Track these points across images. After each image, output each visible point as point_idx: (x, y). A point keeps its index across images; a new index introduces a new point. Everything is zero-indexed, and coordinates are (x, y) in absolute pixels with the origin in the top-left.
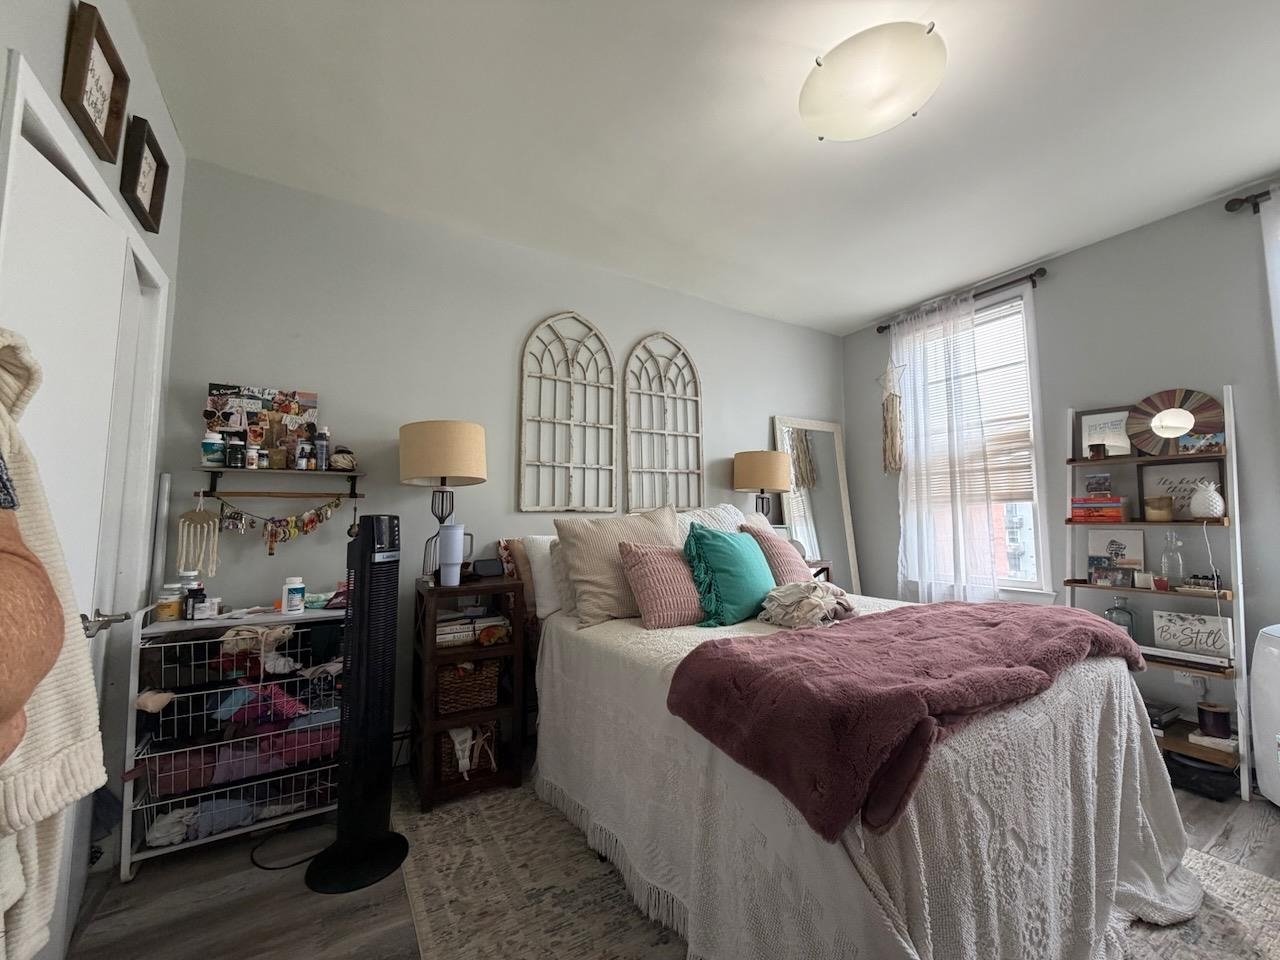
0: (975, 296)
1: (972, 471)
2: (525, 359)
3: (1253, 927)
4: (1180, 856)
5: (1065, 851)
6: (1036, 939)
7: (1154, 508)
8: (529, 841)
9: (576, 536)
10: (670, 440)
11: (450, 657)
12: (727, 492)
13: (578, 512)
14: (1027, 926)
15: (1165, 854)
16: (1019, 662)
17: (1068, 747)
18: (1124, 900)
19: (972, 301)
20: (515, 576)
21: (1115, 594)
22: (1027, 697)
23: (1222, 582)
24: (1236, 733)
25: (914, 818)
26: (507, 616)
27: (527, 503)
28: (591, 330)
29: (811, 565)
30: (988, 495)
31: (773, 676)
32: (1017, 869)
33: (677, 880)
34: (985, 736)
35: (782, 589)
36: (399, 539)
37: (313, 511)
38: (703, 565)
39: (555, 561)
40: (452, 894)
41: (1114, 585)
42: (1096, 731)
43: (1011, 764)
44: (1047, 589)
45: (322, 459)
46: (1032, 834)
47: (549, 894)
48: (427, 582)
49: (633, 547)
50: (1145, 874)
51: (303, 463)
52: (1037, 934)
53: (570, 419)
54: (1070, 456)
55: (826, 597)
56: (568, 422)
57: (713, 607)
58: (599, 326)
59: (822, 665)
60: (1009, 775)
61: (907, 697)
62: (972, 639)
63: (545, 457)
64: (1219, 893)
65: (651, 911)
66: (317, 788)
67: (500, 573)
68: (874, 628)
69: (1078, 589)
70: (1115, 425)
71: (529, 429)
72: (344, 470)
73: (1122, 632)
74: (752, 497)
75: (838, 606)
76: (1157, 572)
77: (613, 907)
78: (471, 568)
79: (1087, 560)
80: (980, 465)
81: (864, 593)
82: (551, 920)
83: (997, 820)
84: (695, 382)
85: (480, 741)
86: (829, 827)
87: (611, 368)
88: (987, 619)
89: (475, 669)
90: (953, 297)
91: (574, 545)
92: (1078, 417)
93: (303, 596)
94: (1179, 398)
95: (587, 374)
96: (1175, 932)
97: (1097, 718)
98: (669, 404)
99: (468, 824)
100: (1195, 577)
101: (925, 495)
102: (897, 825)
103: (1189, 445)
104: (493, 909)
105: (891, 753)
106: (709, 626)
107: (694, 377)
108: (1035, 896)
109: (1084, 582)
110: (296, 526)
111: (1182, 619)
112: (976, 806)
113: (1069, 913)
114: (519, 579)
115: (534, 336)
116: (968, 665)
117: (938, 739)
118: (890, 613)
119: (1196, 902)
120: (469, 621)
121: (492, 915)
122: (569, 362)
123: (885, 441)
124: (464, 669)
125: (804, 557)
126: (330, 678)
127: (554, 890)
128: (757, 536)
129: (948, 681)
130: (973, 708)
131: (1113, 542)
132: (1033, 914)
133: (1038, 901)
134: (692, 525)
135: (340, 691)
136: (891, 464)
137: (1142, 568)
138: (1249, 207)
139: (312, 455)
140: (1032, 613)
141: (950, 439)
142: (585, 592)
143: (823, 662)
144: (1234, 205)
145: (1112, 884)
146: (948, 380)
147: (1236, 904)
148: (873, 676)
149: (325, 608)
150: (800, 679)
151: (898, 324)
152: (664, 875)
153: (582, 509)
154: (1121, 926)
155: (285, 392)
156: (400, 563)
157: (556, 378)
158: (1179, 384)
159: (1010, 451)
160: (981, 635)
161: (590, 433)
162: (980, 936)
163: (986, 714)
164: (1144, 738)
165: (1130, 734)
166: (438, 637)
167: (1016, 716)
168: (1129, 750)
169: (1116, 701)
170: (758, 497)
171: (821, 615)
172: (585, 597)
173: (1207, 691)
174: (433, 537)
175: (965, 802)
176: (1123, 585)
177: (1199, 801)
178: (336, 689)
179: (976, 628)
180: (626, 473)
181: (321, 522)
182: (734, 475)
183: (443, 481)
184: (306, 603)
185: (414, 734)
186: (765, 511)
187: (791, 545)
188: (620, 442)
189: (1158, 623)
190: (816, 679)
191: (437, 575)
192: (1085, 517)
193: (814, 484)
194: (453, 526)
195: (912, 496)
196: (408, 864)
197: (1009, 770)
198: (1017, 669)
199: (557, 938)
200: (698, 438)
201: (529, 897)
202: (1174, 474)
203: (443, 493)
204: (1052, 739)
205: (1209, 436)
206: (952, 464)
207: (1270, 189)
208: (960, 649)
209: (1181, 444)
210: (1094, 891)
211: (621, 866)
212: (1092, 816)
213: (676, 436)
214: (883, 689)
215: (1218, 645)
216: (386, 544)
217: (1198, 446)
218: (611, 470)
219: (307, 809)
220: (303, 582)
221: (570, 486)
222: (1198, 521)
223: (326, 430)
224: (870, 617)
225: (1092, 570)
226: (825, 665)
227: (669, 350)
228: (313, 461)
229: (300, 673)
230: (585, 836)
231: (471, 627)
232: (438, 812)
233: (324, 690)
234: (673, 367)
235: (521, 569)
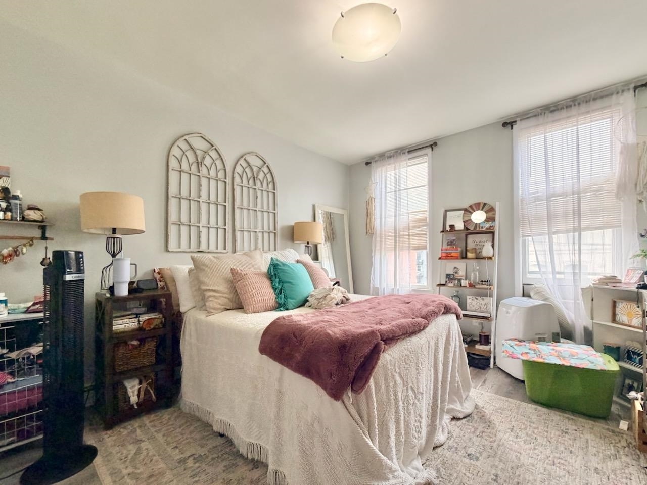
0: (408, 152)
1: (404, 235)
2: (170, 159)
3: (490, 413)
4: (469, 392)
5: (430, 394)
6: (417, 430)
7: (470, 253)
8: (178, 434)
10: (259, 214)
11: (122, 338)
12: (290, 243)
13: (205, 252)
14: (414, 425)
15: (464, 392)
16: (417, 317)
17: (433, 351)
18: (449, 411)
19: (407, 154)
20: (166, 289)
21: (455, 289)
22: (420, 331)
23: (489, 283)
24: (490, 343)
25: (373, 386)
26: (161, 312)
27: (172, 245)
28: (213, 146)
29: (332, 280)
30: (409, 247)
31: (312, 330)
32: (412, 402)
33: (262, 437)
34: (402, 348)
35: (317, 290)
36: (83, 266)
37: (11, 248)
38: (277, 280)
39: (191, 280)
40: (130, 470)
41: (454, 286)
42: (444, 344)
43: (412, 359)
44: (430, 289)
45: (16, 213)
46: (418, 387)
47: (191, 459)
48: (105, 294)
49: (239, 271)
50: (457, 400)
52: (418, 428)
53: (200, 198)
54: (442, 230)
55: (338, 293)
56: (198, 199)
57: (282, 301)
58: (218, 144)
60: (411, 364)
61: (372, 333)
62: (400, 309)
63: (184, 219)
64: (480, 404)
65: (249, 454)
66: (25, 427)
67: (155, 287)
68: (359, 306)
69: (442, 288)
70: (459, 216)
71: (173, 202)
72: (35, 221)
73: (456, 305)
74: (303, 246)
75: (343, 298)
76: (470, 280)
77: (228, 458)
78: (135, 285)
79: (445, 276)
80: (406, 233)
81: (355, 292)
82: (192, 471)
83: (405, 383)
84: (274, 182)
85: (144, 385)
86: (336, 394)
87: (225, 170)
88: (406, 299)
89: (140, 344)
90: (399, 151)
91: (204, 270)
92: (446, 211)
93: (6, 305)
94: (482, 206)
95: (210, 172)
96: (465, 420)
97: (445, 338)
98: (259, 193)
99: (138, 431)
100: (482, 281)
101: (383, 246)
102: (366, 389)
103: (483, 226)
104: (157, 472)
105: (364, 358)
106: (281, 311)
107: (273, 180)
108: (418, 413)
109: (444, 285)
111: (477, 299)
112: (398, 378)
113: (430, 418)
114: (168, 289)
115: (176, 145)
116: (397, 319)
117: (384, 350)
118: (366, 300)
119: (473, 407)
120: (135, 316)
121: (156, 476)
122: (199, 164)
123: (367, 220)
124: (133, 345)
125: (328, 276)
126: (32, 357)
127: (195, 456)
128: (305, 265)
129: (389, 326)
130: (398, 336)
131: (455, 268)
132: (417, 420)
133: (419, 415)
134: (272, 258)
135: (41, 365)
136: (370, 232)
137: (464, 278)
138: (509, 126)
139: (8, 209)
140: (423, 297)
141: (395, 220)
142: (210, 296)
143: (336, 322)
144: (505, 124)
145: (445, 405)
146: (395, 191)
147: (485, 406)
148: (357, 326)
149: (26, 312)
150: (325, 330)
151: (375, 161)
152: (256, 436)
153: (208, 251)
154: (448, 421)
156: (85, 282)
157: (190, 172)
158: (481, 200)
159: (419, 227)
160: (405, 308)
161: (213, 207)
162: (397, 432)
163: (403, 339)
164: (460, 346)
165: (455, 345)
166: (114, 327)
167: (415, 339)
168: (455, 352)
169: (451, 332)
170: (306, 246)
171: (335, 302)
172: (210, 299)
173: (483, 328)
174: (108, 266)
175: (393, 377)
176: (458, 286)
177: (477, 370)
178: (37, 363)
179: (402, 304)
180: (234, 231)
181: (17, 255)
182: (293, 234)
183: (114, 231)
184: (9, 310)
185: (98, 387)
186: (309, 253)
187: (322, 270)
188: (230, 213)
189: (469, 301)
190: (333, 329)
191: (111, 289)
192: (445, 256)
193: (333, 240)
194: (123, 259)
195: (378, 247)
196: (98, 460)
197: (411, 362)
198: (416, 319)
199: (197, 479)
200: (275, 213)
201: (179, 462)
202: (478, 238)
203: (114, 238)
204: (427, 348)
205: (490, 223)
206: (395, 232)
207: (517, 120)
208: (395, 313)
209: (481, 226)
210: (439, 408)
211: (232, 437)
212: (440, 379)
213: (263, 211)
214: (362, 331)
215: (487, 309)
216: (73, 269)
217: (486, 227)
218: (225, 229)
219: (18, 441)
220: (5, 296)
221: (200, 237)
222: (484, 258)
223: (18, 193)
224: (358, 302)
225: (447, 280)
226: (337, 323)
227: (259, 163)
228: (9, 214)
229: (7, 355)
230: (211, 426)
231: (136, 319)
232: (117, 429)
233: (28, 365)
234: (261, 173)
235: (169, 285)
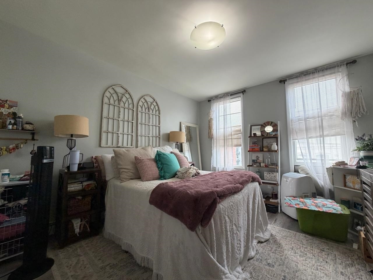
0: (230, 95)
1: (229, 139)
2: (104, 98)
3: (279, 239)
4: (267, 226)
5: (245, 227)
6: (238, 249)
7: (265, 148)
8: (101, 252)
9: (120, 154)
10: (151, 127)
11: (73, 195)
12: (167, 143)
13: (121, 147)
14: (237, 246)
15: (264, 226)
16: (237, 184)
17: (246, 203)
18: (257, 238)
19: (230, 96)
20: (98, 168)
21: (257, 168)
22: (239, 191)
23: (277, 165)
24: (278, 198)
25: (213, 223)
26: (95, 180)
27: (103, 143)
28: (127, 91)
29: (190, 163)
30: (232, 145)
31: (179, 191)
32: (235, 233)
33: (150, 253)
34: (229, 201)
35: (182, 169)
36: (54, 155)
37: (14, 145)
38: (160, 162)
39: (113, 162)
40: (72, 273)
41: (257, 166)
42: (252, 199)
43: (234, 207)
44: (244, 168)
45: (19, 126)
46: (238, 224)
47: (109, 266)
48: (64, 170)
49: (139, 158)
50: (260, 231)
51: (10, 127)
54: (249, 136)
55: (193, 170)
56: (118, 119)
57: (163, 174)
58: (130, 90)
59: (192, 187)
60: (234, 210)
61: (212, 193)
62: (227, 179)
63: (110, 129)
64: (274, 233)
65: (142, 264)
66: (13, 247)
67: (93, 166)
68: (205, 177)
69: (250, 167)
70: (258, 129)
71: (105, 121)
72: (29, 130)
73: (258, 177)
74: (174, 144)
75: (196, 173)
76: (265, 163)
77: (130, 266)
78: (82, 165)
79: (252, 161)
80: (230, 137)
81: (203, 170)
82: (109, 274)
83: (231, 221)
84: (159, 110)
85: (84, 222)
86: (192, 227)
87: (133, 104)
88: (231, 174)
89: (82, 199)
90: (226, 95)
91: (120, 157)
92: (251, 126)
93: (9, 176)
94: (270, 124)
95: (125, 105)
96: (266, 243)
97: (252, 196)
98: (151, 116)
99: (79, 250)
100: (272, 164)
101: (218, 145)
102: (209, 225)
103: (272, 134)
104: (88, 275)
105: (208, 207)
106: (161, 180)
107: (159, 109)
108: (239, 239)
109: (251, 166)
110: (6, 150)
111: (270, 173)
112: (227, 218)
113: (245, 242)
114: (100, 168)
115: (107, 91)
116: (225, 185)
117: (219, 203)
118: (209, 174)
119: (270, 236)
120: (81, 183)
121: (87, 277)
122: (119, 100)
123: (209, 130)
124: (78, 199)
125: (188, 161)
126: (21, 206)
127: (110, 265)
128: (175, 154)
129: (222, 188)
130: (227, 194)
131: (257, 156)
132: (238, 243)
134: (157, 151)
135: (26, 211)
136: (210, 137)
137: (262, 162)
138: (283, 82)
139: (15, 124)
140: (240, 172)
141: (224, 131)
142: (123, 171)
143: (192, 186)
144: (281, 81)
145: (254, 234)
146: (224, 115)
147: (276, 235)
148: (204, 189)
149: (19, 180)
150: (186, 191)
151: (213, 100)
152: (146, 252)
153: (123, 146)
154: (256, 244)
155: (3, 100)
156: (54, 163)
157: (115, 105)
158: (271, 120)
159: (237, 134)
160: (229, 178)
161: (126, 123)
162: (227, 250)
163: (230, 196)
164: (261, 200)
165: (259, 199)
166: (68, 189)
167: (236, 196)
168: (258, 203)
169: (256, 192)
170: (176, 144)
171: (192, 175)
172: (123, 173)
173: (273, 189)
174: (67, 155)
175: (224, 217)
176: (259, 166)
177: (271, 214)
178: (23, 210)
179: (229, 177)
180: (137, 136)
181: (17, 149)
182: (170, 138)
183: (72, 136)
184: (10, 179)
185: (57, 223)
186: (178, 148)
187: (185, 158)
188: (135, 126)
189: (265, 175)
190: (190, 190)
191: (68, 168)
192: (252, 150)
193: (191, 141)
194: (76, 151)
195: (215, 145)
196: (54, 267)
197: (234, 209)
198: (237, 185)
200: (159, 127)
201: (101, 269)
202: (269, 140)
203: (72, 140)
204: (243, 201)
205: (275, 132)
206: (224, 137)
207: (287, 79)
208: (224, 181)
209: (270, 134)
210: (251, 236)
211: (132, 253)
212: (251, 219)
213: (153, 126)
214: (207, 191)
215: (275, 179)
216: (48, 156)
218: (132, 135)
220: (9, 171)
221: (118, 139)
222: (273, 151)
223: (21, 115)
224: (204, 175)
225: (253, 163)
227: (152, 100)
228: (15, 126)
229: (7, 205)
230: (121, 247)
232: (66, 248)
233: (18, 210)
234: (153, 105)
235: (100, 165)
